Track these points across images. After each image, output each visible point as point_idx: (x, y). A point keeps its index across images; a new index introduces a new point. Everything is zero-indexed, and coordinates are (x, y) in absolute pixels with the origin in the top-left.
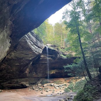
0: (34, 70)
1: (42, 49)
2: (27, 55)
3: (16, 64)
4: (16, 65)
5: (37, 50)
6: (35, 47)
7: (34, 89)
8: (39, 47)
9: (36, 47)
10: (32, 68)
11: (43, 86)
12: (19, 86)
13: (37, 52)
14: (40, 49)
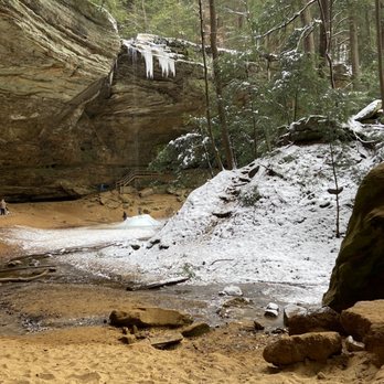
0: (101, 140)
1: (109, 56)
2: (42, 81)
3: (13, 117)
4: (14, 121)
5: (85, 61)
6: (71, 49)
7: (102, 204)
8: (94, 50)
9: (76, 47)
10: (91, 132)
11: (140, 195)
12: (47, 194)
13: (87, 71)
14: (101, 58)
